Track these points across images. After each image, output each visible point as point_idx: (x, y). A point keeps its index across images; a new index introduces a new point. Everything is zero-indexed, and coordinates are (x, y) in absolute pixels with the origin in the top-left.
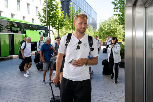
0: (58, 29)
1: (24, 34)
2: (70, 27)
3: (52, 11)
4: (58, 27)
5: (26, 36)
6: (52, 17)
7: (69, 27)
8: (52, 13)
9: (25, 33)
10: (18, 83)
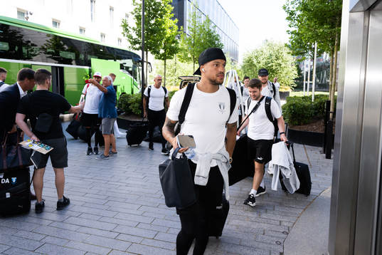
0: (164, 59)
1: (87, 68)
2: (189, 56)
3: (153, 18)
4: (164, 55)
5: (90, 71)
6: (153, 31)
7: (186, 55)
8: (153, 22)
9: (89, 64)
10: (84, 176)
